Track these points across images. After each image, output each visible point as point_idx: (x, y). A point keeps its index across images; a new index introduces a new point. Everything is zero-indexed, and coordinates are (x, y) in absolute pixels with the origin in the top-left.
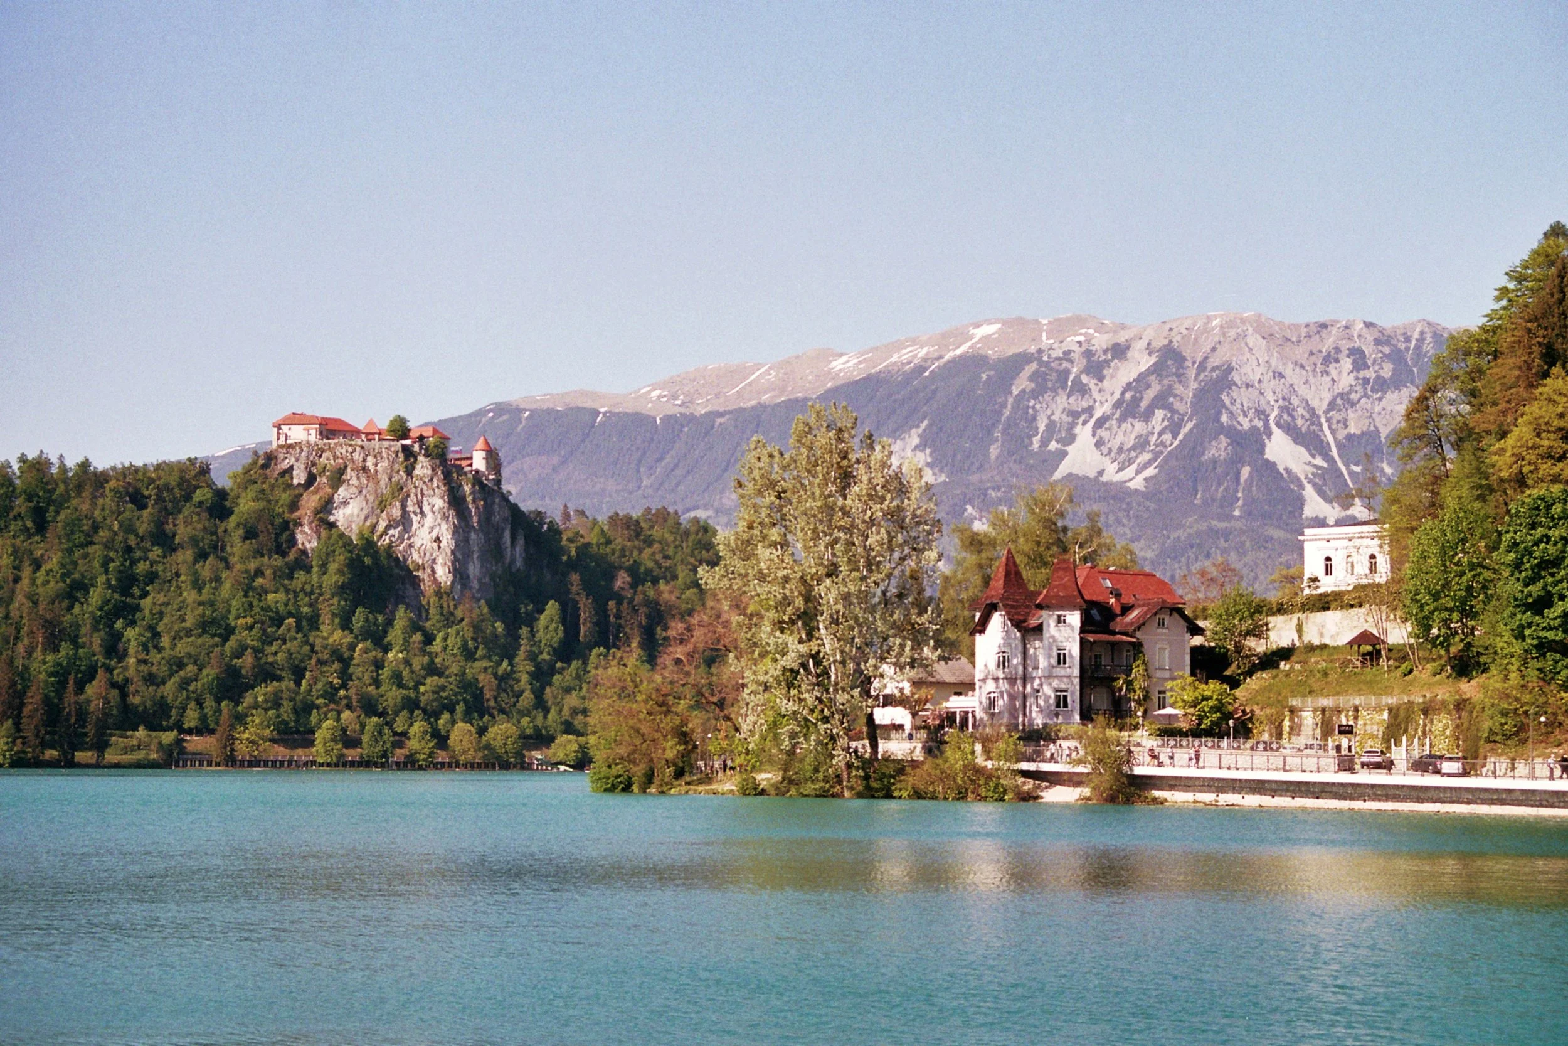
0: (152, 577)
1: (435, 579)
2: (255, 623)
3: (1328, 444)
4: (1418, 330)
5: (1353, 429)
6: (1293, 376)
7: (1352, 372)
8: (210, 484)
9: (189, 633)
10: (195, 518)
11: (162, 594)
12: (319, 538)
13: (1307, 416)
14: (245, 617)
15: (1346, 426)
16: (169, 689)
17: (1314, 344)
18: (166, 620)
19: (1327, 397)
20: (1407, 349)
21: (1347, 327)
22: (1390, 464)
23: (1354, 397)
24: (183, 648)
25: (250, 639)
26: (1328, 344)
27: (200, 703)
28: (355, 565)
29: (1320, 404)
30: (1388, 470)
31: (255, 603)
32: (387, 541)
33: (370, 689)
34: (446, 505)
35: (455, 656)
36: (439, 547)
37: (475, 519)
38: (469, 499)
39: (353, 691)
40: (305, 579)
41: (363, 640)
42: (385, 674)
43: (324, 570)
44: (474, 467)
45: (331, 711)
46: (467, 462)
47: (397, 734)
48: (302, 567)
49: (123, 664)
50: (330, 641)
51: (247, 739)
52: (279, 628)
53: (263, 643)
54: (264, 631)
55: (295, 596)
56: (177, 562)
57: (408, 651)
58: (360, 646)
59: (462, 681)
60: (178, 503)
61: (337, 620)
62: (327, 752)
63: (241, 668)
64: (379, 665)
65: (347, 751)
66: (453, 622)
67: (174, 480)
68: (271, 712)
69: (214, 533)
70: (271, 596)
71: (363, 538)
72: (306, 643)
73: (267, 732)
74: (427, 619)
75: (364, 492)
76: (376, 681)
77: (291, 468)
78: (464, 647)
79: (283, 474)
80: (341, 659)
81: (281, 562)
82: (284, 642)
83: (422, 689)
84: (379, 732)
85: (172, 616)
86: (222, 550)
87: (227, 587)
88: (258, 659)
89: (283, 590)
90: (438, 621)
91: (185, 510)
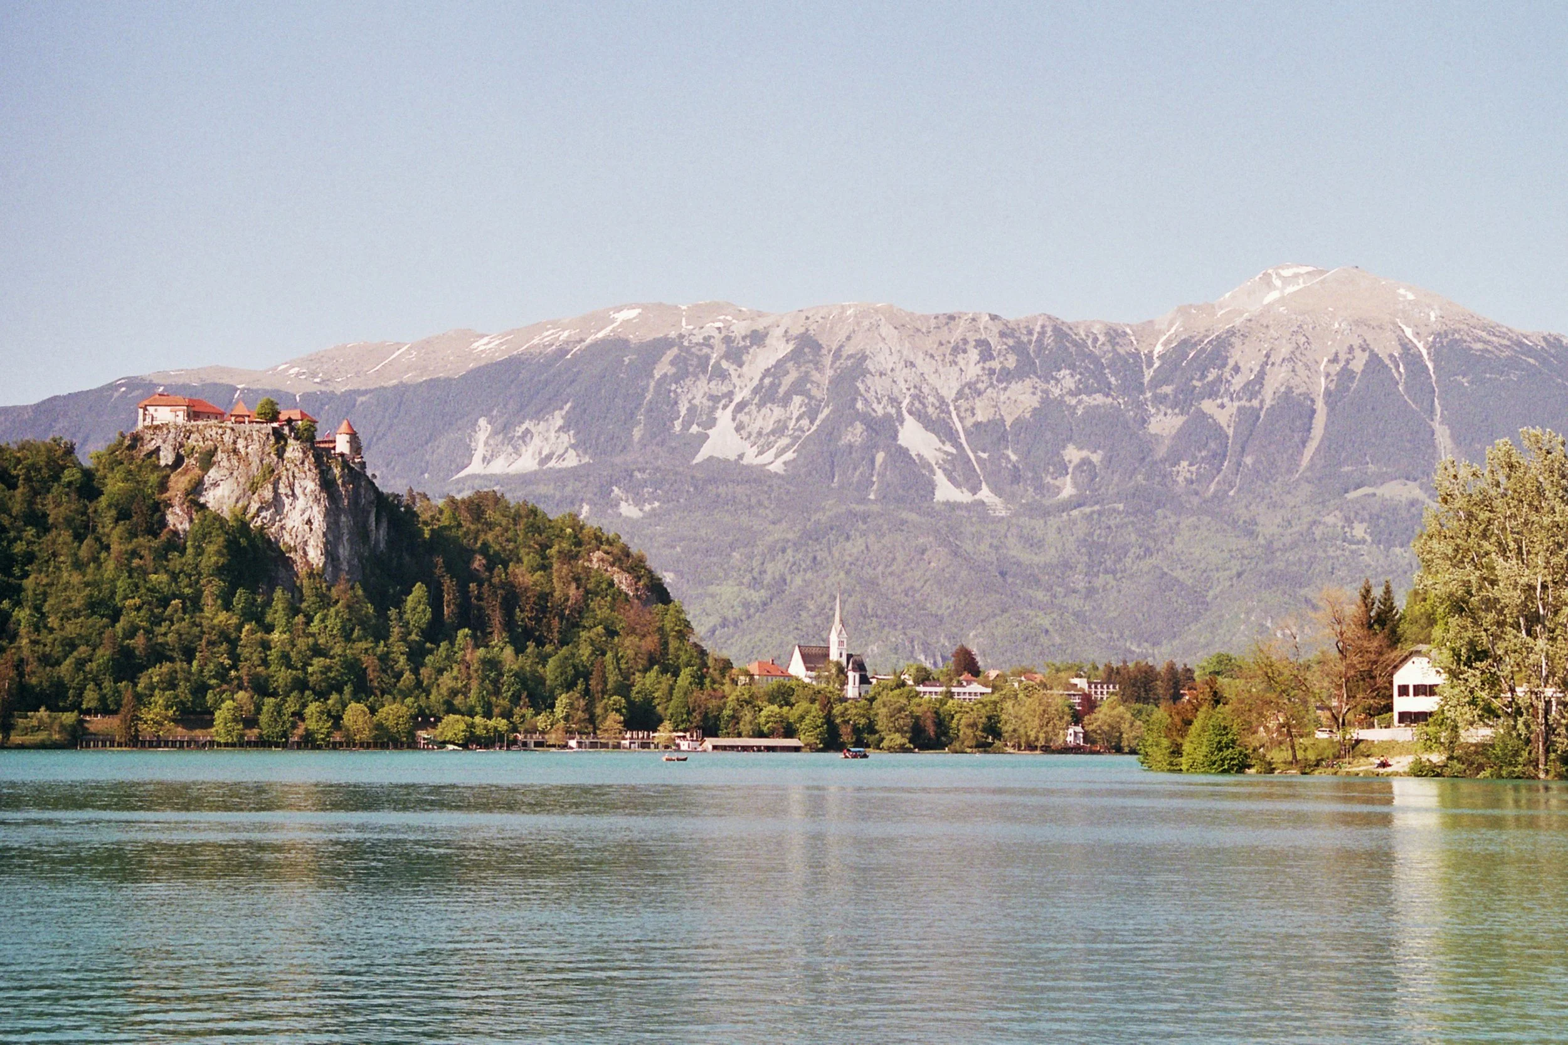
0: (30, 558)
1: (307, 561)
2: (143, 604)
3: (957, 431)
4: (1040, 322)
5: (980, 417)
6: (924, 365)
7: (979, 362)
8: (77, 465)
9: (77, 614)
10: (65, 499)
11: (43, 575)
12: (191, 520)
13: (937, 404)
14: (133, 598)
15: (974, 415)
16: (66, 668)
17: (943, 335)
18: (51, 601)
20: (1030, 341)
21: (973, 320)
23: (981, 386)
24: (71, 629)
25: (141, 619)
26: (956, 335)
27: (99, 685)
28: (232, 545)
31: (142, 583)
32: (259, 523)
33: (259, 669)
34: (318, 488)
35: (335, 636)
36: (311, 530)
37: (346, 501)
38: (340, 482)
39: (243, 672)
40: (184, 560)
41: (249, 620)
42: (273, 655)
43: (200, 551)
44: (338, 451)
45: (224, 691)
46: (331, 445)
47: (293, 714)
48: (175, 549)
49: (16, 644)
50: (216, 621)
51: (152, 719)
52: (165, 608)
53: (152, 624)
54: (152, 611)
55: (174, 577)
56: (54, 542)
57: (291, 632)
58: (247, 627)
59: (345, 662)
60: (45, 483)
61: (219, 602)
62: (229, 733)
63: (134, 648)
64: (266, 646)
65: (247, 731)
66: (328, 604)
67: (41, 460)
68: (167, 693)
69: (84, 513)
70: (153, 577)
71: (237, 519)
72: (194, 624)
73: (170, 713)
74: (302, 600)
75: (235, 473)
76: (265, 662)
77: (158, 449)
78: (343, 628)
79: (150, 454)
80: (228, 639)
81: (155, 543)
82: (172, 623)
83: (310, 669)
84: (279, 713)
85: (57, 597)
86: (94, 531)
87: (111, 565)
88: (150, 640)
89: (162, 571)
90: (314, 603)
91: (53, 490)
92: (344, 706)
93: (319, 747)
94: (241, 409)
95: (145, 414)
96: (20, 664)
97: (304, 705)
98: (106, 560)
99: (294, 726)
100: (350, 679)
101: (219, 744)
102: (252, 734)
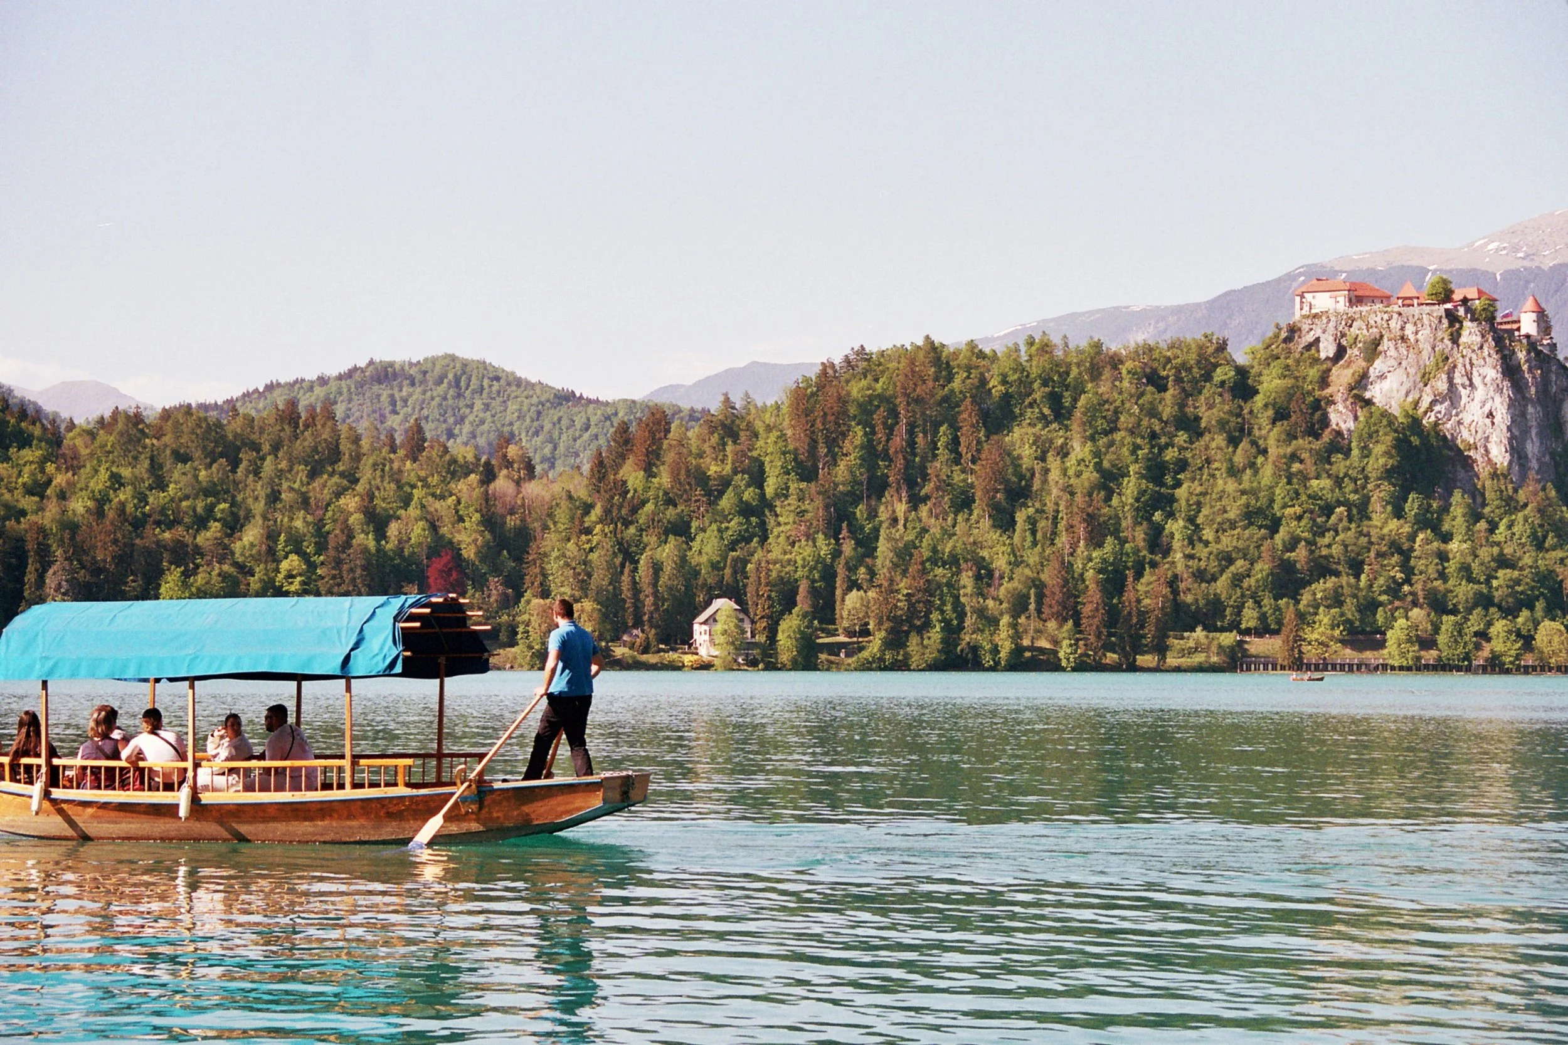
0: (1182, 465)
1: (1489, 459)
2: (1305, 512)
8: (1230, 362)
9: (1233, 525)
10: (1218, 400)
11: (1196, 482)
12: (1356, 418)
14: (1293, 506)
16: (1221, 585)
18: (1205, 511)
24: (1228, 542)
25: (1302, 529)
27: (1258, 603)
28: (1401, 445)
31: (1301, 491)
32: (1433, 419)
33: (1437, 583)
34: (1499, 376)
35: (1523, 545)
36: (1493, 424)
37: (1533, 390)
38: (1525, 367)
39: (1418, 587)
40: (1348, 463)
41: (1421, 529)
42: (1452, 567)
43: (1366, 452)
44: (1523, 332)
45: (1397, 608)
46: (1515, 326)
47: (1476, 634)
48: (1339, 450)
49: (1169, 559)
50: (1385, 531)
51: (1316, 640)
52: (1329, 517)
53: (1314, 535)
54: (1314, 520)
55: (1338, 482)
56: (1207, 448)
57: (1473, 541)
58: (1421, 536)
59: (1537, 574)
60: (1197, 383)
61: (1389, 508)
62: (1403, 655)
63: (1295, 562)
64: (1443, 557)
65: (1423, 653)
66: (1515, 508)
67: (1192, 358)
68: (1333, 611)
69: (1239, 415)
70: (1314, 483)
71: (1407, 415)
72: (1361, 533)
73: (1337, 632)
74: (1484, 504)
75: (1404, 363)
76: (1443, 576)
77: (1318, 340)
78: (1534, 535)
79: (1308, 347)
80: (1400, 551)
81: (1317, 445)
82: (1337, 533)
83: (1495, 583)
84: (1460, 632)
85: (1212, 507)
86: (1250, 434)
87: (1267, 473)
88: (1312, 552)
89: (1324, 475)
90: (1498, 507)
91: (1205, 391)
92: (1537, 624)
93: (1508, 672)
94: (1409, 291)
95: (1302, 302)
96: (1173, 583)
97: (1489, 624)
98: (1263, 465)
99: (1478, 647)
100: (1542, 594)
101: (1393, 668)
102: (1430, 656)
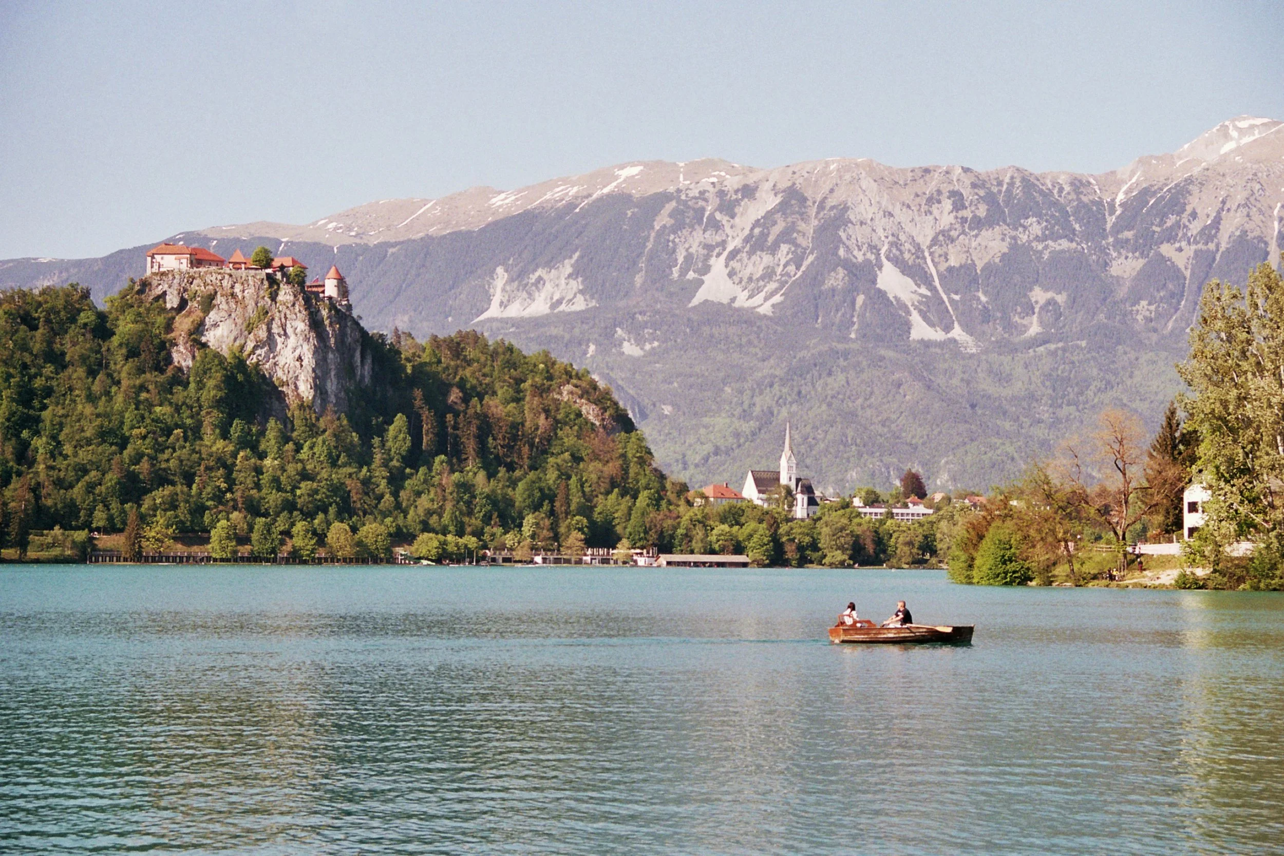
0: (48, 392)
1: (298, 394)
2: (148, 433)
3: (931, 275)
4: (1009, 175)
5: (953, 262)
6: (902, 215)
7: (952, 212)
8: (92, 307)
10: (81, 339)
11: (60, 407)
12: (193, 358)
13: (913, 251)
14: (139, 427)
15: (947, 260)
16: (77, 491)
17: (919, 187)
18: (66, 430)
19: (930, 234)
20: (1000, 192)
21: (947, 173)
22: (985, 293)
23: (954, 234)
24: (84, 455)
25: (146, 447)
26: (930, 188)
27: (107, 507)
28: (229, 380)
29: (924, 241)
30: (984, 299)
31: (147, 415)
32: (255, 360)
33: (253, 492)
34: (307, 328)
35: (321, 463)
36: (302, 366)
37: (332, 341)
38: (327, 322)
39: (238, 495)
40: (185, 394)
41: (242, 448)
42: (265, 479)
43: (201, 386)
44: (327, 294)
45: (220, 512)
46: (320, 289)
47: (282, 533)
48: (180, 383)
49: (34, 470)
50: (214, 449)
51: (154, 537)
52: (168, 437)
53: (156, 451)
54: (156, 440)
55: (178, 409)
56: (70, 378)
57: (282, 459)
58: (242, 454)
59: (330, 485)
60: (63, 324)
61: (218, 431)
62: (223, 549)
63: (140, 473)
64: (259, 471)
65: (240, 548)
66: (317, 433)
67: (60, 303)
68: (169, 513)
69: (98, 352)
70: (158, 409)
71: (235, 357)
72: (194, 451)
73: (170, 531)
74: (293, 430)
75: (233, 315)
76: (257, 486)
77: (165, 293)
78: (330, 455)
79: (157, 298)
80: (224, 465)
81: (161, 378)
82: (174, 451)
83: (298, 492)
84: (269, 531)
85: (72, 427)
86: (106, 368)
87: (119, 399)
88: (153, 465)
89: (167, 403)
90: (304, 432)
91: (70, 331)
92: (329, 525)
93: (305, 563)
94: (238, 257)
95: (152, 262)
96: (35, 489)
97: (293, 524)
98: (116, 393)
99: (282, 543)
100: (333, 501)
101: (214, 559)
102: (245, 550)
